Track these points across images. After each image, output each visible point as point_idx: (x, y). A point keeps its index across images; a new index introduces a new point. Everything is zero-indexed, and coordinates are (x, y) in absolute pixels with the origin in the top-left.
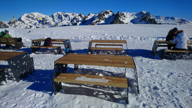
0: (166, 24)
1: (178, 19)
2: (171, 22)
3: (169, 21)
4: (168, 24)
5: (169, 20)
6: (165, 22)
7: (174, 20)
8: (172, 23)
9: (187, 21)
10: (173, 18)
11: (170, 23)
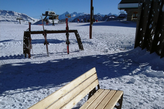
0: (5, 21)
1: (18, 14)
2: (10, 18)
3: (8, 17)
4: (8, 21)
5: (8, 15)
6: (3, 19)
7: (14, 15)
8: (12, 20)
9: (29, 18)
10: (11, 13)
11: (9, 20)
